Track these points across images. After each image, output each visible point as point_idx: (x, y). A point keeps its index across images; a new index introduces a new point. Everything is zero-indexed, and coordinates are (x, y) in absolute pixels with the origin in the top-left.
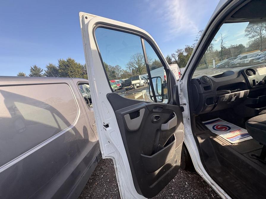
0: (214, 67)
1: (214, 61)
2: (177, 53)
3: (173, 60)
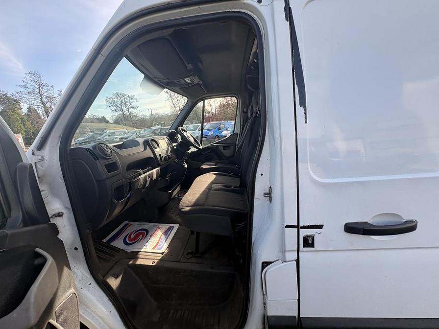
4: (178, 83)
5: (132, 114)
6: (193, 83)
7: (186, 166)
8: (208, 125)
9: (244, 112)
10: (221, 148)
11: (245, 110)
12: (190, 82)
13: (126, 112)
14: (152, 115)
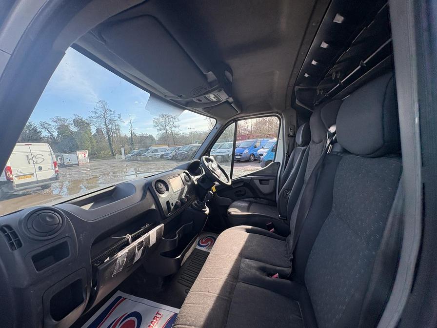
0: (124, 158)
1: (122, 149)
2: (55, 124)
3: (44, 134)
4: (198, 102)
5: (174, 133)
6: (219, 101)
7: (207, 211)
8: (243, 143)
9: (289, 136)
10: (257, 182)
11: (291, 133)
12: (215, 100)
13: (169, 131)
14: (191, 133)
